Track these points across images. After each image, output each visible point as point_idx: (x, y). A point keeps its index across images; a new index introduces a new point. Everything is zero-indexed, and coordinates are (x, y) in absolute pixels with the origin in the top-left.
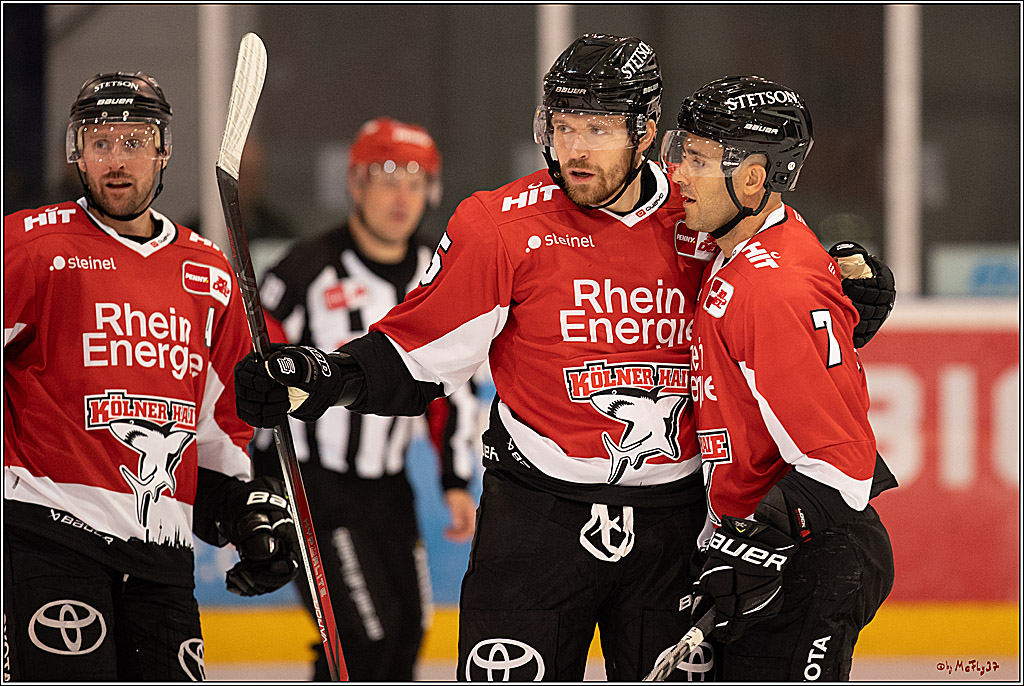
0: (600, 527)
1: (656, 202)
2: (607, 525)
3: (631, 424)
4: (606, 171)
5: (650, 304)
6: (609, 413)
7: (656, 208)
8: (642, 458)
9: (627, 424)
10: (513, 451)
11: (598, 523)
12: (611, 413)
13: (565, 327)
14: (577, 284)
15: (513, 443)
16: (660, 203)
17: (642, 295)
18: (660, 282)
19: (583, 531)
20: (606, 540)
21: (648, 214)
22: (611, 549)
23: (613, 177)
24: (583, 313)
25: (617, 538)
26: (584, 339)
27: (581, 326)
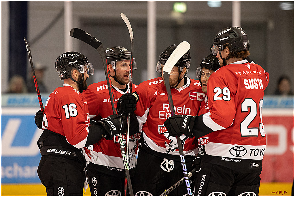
0: (166, 163)
1: (186, 86)
2: (167, 163)
3: (172, 141)
4: (172, 79)
5: (182, 111)
6: (167, 137)
7: (186, 87)
8: (174, 149)
9: (171, 141)
10: (145, 143)
11: (165, 162)
12: (168, 137)
13: (160, 115)
14: (164, 104)
15: (145, 141)
16: (187, 86)
17: (180, 109)
18: (184, 106)
19: (161, 164)
20: (167, 166)
21: (184, 88)
22: (168, 169)
23: (174, 81)
24: (164, 112)
25: (170, 166)
26: (164, 118)
27: (164, 115)
